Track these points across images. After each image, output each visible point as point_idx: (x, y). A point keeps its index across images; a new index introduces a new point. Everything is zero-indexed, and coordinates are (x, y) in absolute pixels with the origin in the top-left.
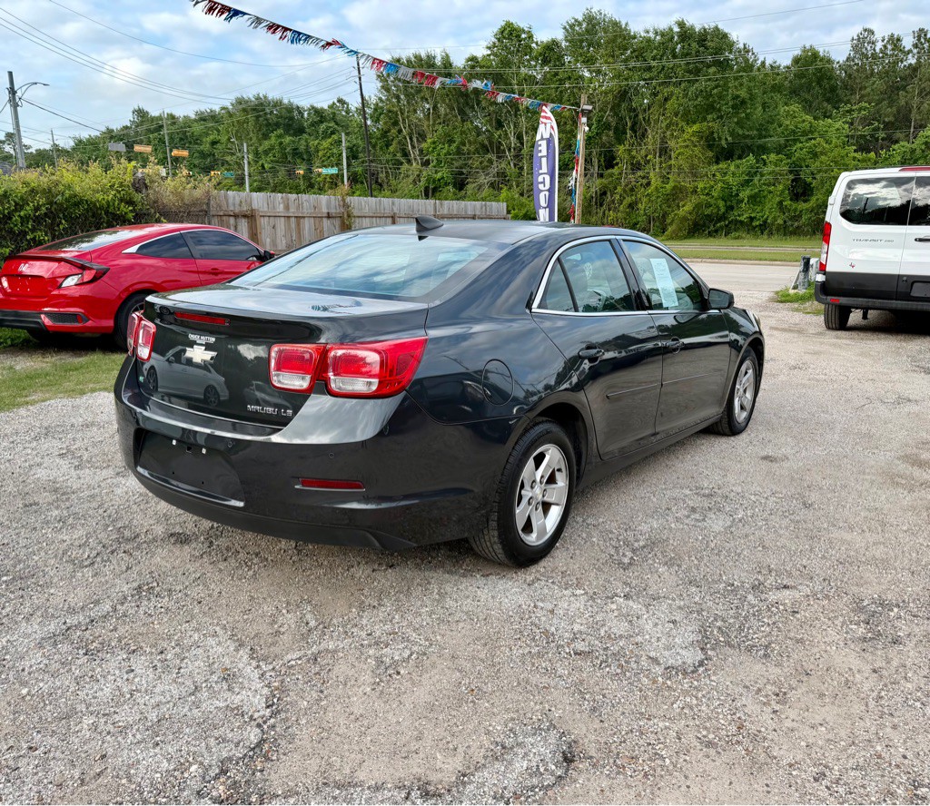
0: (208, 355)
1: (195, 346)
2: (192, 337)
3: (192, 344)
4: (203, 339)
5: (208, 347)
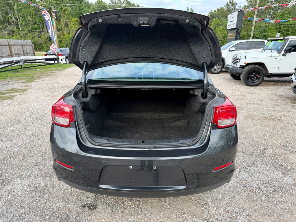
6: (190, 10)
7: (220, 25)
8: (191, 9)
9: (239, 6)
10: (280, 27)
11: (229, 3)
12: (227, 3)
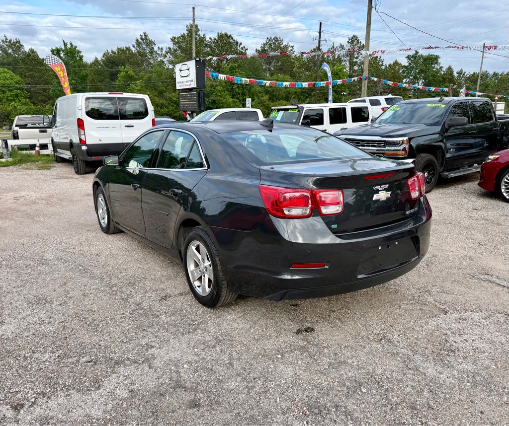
0: (389, 194)
1: (380, 192)
2: (376, 188)
3: (377, 192)
4: (383, 187)
5: (387, 190)
6: (69, 46)
7: (136, 80)
8: (71, 44)
9: (159, 48)
10: (232, 89)
11: (140, 40)
12: (137, 40)
